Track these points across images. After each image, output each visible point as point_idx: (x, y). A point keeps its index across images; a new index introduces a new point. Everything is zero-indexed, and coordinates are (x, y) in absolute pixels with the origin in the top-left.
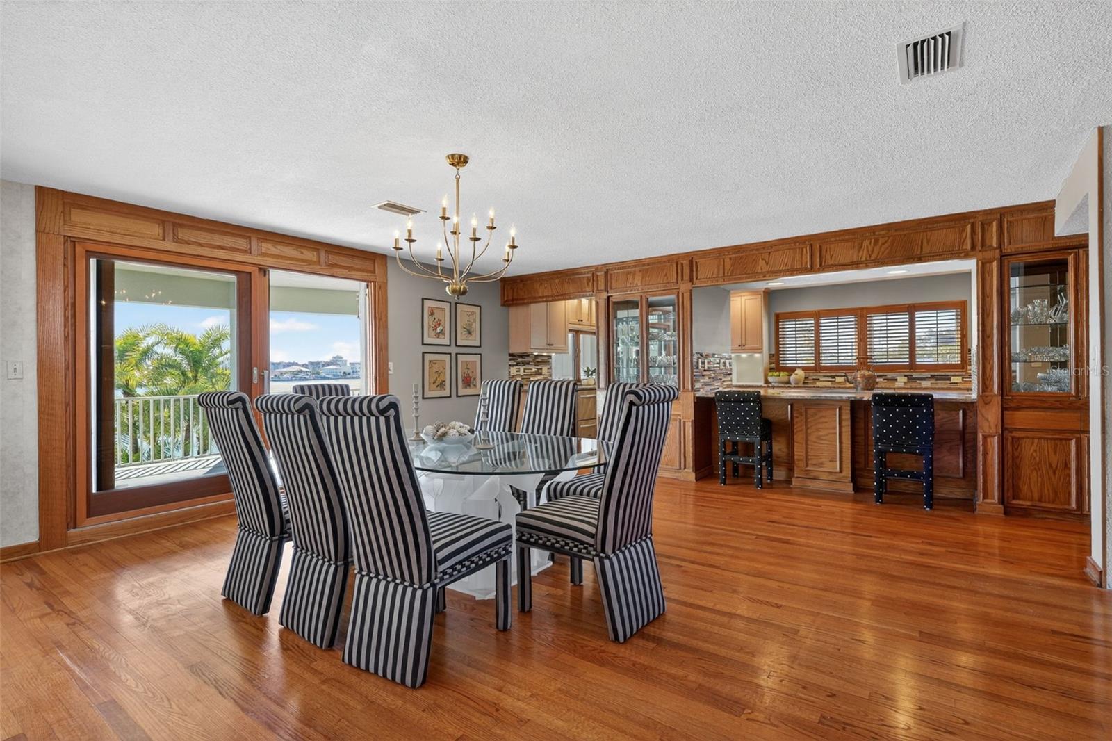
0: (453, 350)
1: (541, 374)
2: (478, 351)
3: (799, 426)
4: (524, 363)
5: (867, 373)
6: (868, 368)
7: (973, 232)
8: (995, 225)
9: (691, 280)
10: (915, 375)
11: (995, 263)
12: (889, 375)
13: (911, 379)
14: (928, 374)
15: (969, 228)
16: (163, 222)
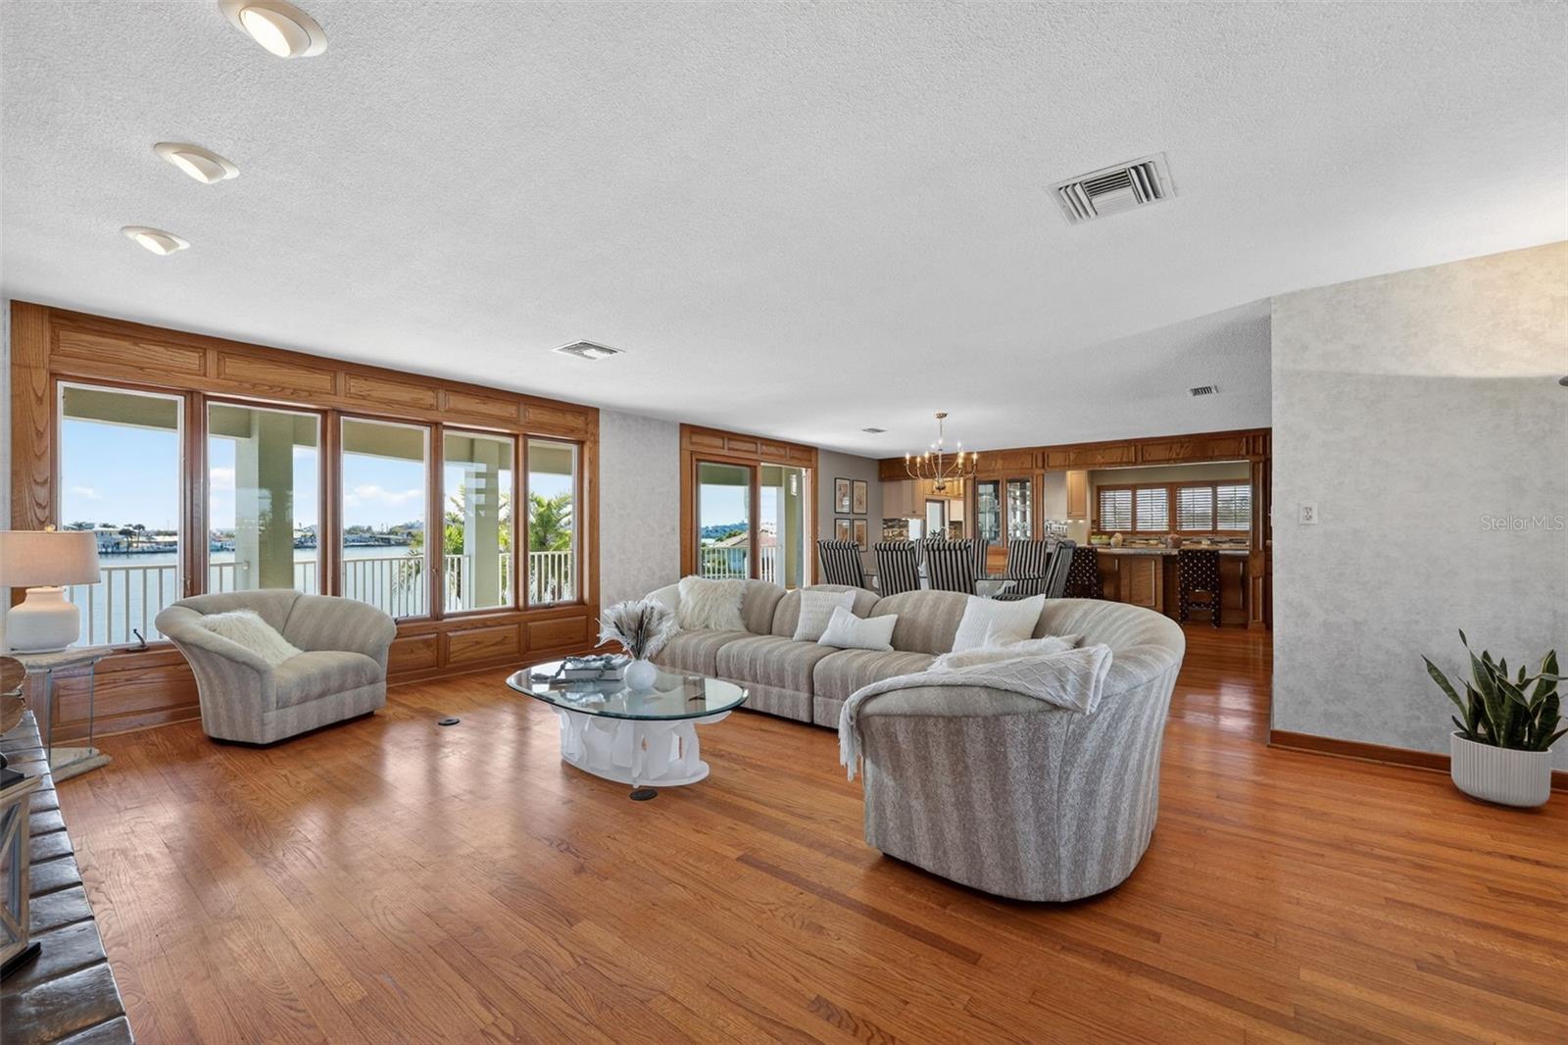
0: (851, 517)
1: (902, 535)
2: (864, 517)
3: (1124, 573)
4: (892, 527)
5: (1176, 536)
6: (1177, 533)
7: (1247, 442)
8: (1261, 438)
9: (1043, 467)
10: (1217, 539)
11: (1261, 465)
12: (1195, 539)
13: (1213, 542)
14: (1225, 539)
15: (1244, 439)
16: (723, 438)
